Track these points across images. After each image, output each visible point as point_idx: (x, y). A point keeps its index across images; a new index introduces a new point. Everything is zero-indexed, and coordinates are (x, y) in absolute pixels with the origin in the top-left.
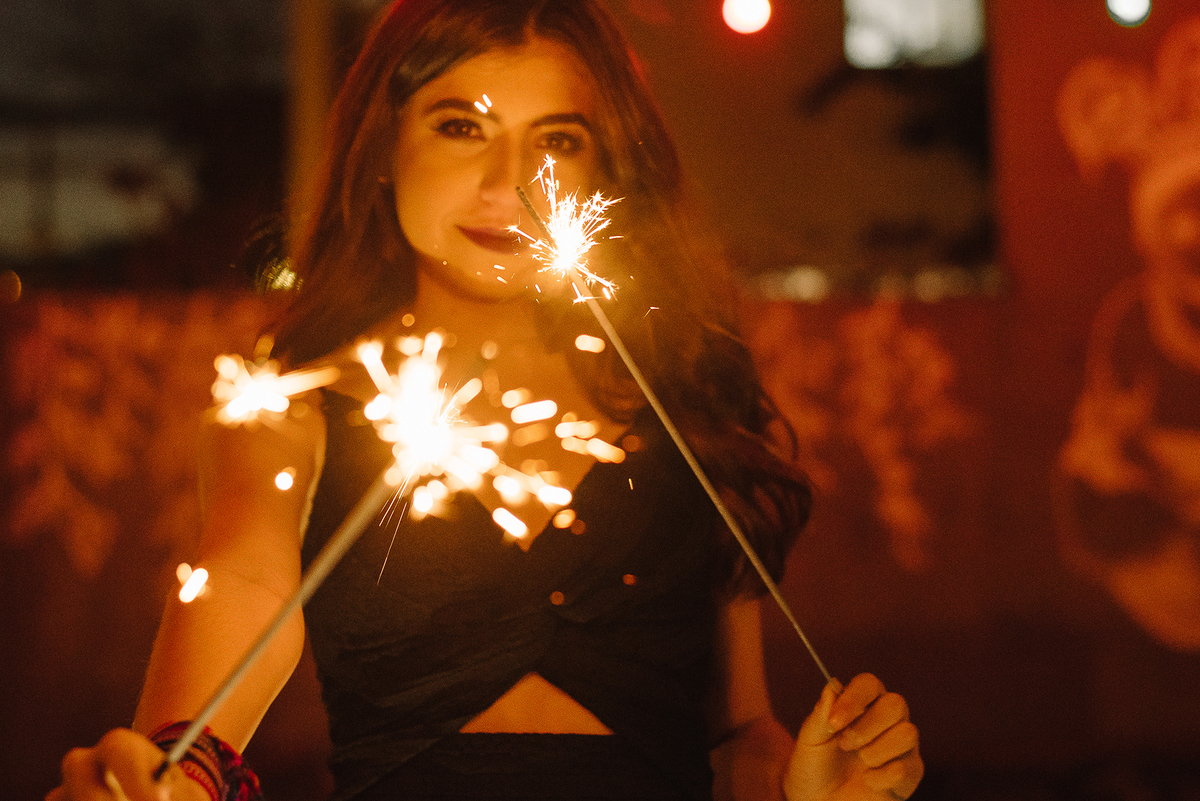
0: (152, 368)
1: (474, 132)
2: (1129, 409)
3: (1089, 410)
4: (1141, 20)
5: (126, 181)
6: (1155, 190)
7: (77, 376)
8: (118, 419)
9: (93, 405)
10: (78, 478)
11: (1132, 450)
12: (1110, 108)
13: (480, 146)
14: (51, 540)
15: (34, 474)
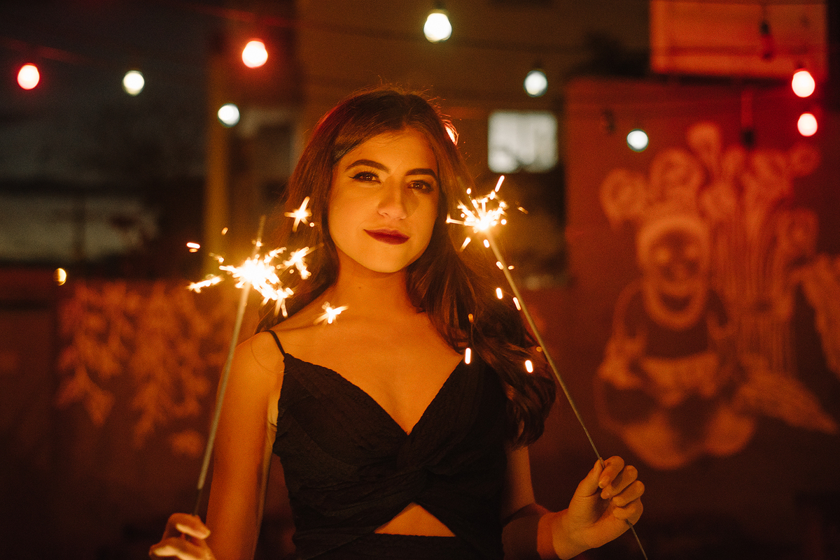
0: (133, 319)
1: (374, 179)
2: (634, 347)
3: (612, 347)
4: (643, 149)
5: (121, 223)
6: (648, 236)
7: (94, 322)
8: (115, 344)
9: (102, 338)
10: (94, 375)
11: (634, 367)
12: (626, 194)
13: (377, 185)
14: (80, 406)
15: (71, 373)
